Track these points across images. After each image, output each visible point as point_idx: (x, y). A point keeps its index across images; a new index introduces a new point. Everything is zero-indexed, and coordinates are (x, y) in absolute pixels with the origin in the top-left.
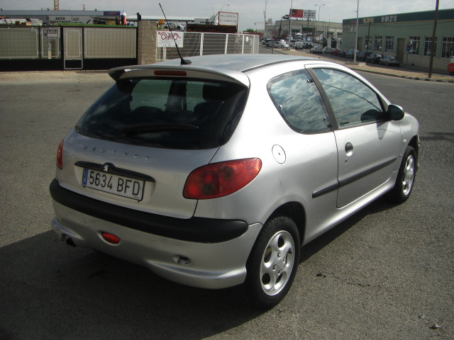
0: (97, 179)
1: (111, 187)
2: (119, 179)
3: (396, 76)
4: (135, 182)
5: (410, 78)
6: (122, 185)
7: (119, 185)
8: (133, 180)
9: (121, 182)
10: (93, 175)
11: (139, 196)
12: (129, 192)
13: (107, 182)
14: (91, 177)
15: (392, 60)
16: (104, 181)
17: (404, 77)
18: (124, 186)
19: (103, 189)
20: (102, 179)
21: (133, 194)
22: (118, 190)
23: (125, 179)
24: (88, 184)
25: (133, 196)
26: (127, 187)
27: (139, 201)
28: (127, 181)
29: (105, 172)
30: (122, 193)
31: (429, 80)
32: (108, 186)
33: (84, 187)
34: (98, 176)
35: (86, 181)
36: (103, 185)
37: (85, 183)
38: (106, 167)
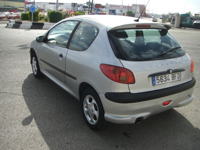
0: (161, 79)
1: (169, 80)
6: (173, 77)
8: (177, 73)
9: (173, 76)
10: (158, 78)
11: (180, 79)
13: (167, 78)
14: (157, 80)
16: (166, 78)
18: (174, 77)
19: (166, 82)
20: (164, 78)
21: (178, 78)
22: (172, 80)
23: (174, 74)
24: (157, 84)
26: (175, 77)
27: (180, 81)
30: (174, 80)
32: (168, 80)
33: (154, 86)
34: (162, 78)
35: (155, 82)
36: (165, 80)
37: (154, 84)
38: (171, 71)
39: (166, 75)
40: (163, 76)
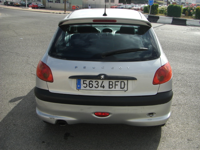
0: (89, 84)
1: (104, 87)
2: (109, 82)
3: (50, 13)
4: (121, 82)
5: (57, 13)
6: (112, 85)
7: (109, 85)
8: (120, 81)
9: (111, 83)
10: (85, 82)
11: (126, 89)
12: (118, 88)
13: (100, 85)
14: (84, 84)
15: (42, 6)
16: (97, 84)
17: (54, 13)
18: (114, 85)
19: (97, 89)
20: (94, 84)
21: (121, 88)
22: (109, 88)
23: (114, 81)
24: (82, 88)
25: (121, 89)
26: (116, 85)
27: (125, 91)
28: (115, 82)
29: (102, 79)
30: (113, 89)
31: (65, 14)
32: (101, 87)
33: (78, 90)
34: (91, 82)
35: (80, 86)
36: (97, 86)
37: (79, 88)
38: (102, 77)
39: (99, 81)
40: (94, 81)
